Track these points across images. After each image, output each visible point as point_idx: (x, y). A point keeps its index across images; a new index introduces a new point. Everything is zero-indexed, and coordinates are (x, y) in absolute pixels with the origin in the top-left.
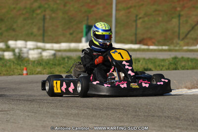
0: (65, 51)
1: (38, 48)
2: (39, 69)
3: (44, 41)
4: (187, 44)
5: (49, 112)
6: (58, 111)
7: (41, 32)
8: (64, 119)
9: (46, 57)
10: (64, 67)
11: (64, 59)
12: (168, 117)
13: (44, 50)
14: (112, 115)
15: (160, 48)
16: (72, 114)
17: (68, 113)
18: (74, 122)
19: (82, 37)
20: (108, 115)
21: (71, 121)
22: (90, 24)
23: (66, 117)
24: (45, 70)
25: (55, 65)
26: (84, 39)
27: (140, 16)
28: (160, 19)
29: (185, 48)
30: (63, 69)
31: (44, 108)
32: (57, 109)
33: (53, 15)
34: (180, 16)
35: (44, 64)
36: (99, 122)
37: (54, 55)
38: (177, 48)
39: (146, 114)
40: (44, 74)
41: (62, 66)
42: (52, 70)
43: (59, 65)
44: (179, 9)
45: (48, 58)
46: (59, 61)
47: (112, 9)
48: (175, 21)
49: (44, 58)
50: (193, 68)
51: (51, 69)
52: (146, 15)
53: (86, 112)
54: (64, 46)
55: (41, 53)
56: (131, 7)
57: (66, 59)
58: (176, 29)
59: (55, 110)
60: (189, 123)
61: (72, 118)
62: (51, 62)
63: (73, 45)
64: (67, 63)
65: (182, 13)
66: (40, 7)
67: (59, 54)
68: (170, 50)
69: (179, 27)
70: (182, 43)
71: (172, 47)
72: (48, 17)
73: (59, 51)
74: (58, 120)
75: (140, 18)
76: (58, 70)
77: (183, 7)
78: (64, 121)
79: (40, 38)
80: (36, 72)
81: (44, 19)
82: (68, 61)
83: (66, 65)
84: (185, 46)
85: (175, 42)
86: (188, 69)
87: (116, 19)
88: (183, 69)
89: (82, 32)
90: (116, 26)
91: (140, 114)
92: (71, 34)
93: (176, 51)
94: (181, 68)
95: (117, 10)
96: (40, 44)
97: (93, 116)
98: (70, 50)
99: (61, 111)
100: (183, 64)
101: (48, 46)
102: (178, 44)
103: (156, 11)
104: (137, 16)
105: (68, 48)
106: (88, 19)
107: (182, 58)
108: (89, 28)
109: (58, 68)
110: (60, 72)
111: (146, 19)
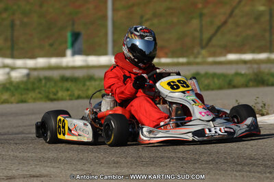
0: (43, 69)
1: (5, 66)
2: (6, 96)
3: (13, 57)
4: (214, 54)
5: (16, 157)
6: (30, 155)
7: (9, 44)
9: (16, 78)
10: (40, 93)
11: (40, 80)
12: (183, 158)
13: (13, 68)
14: (105, 157)
15: (175, 60)
16: (48, 158)
18: (52, 169)
19: (66, 48)
21: (48, 169)
22: (77, 30)
23: (40, 163)
24: (13, 98)
25: (27, 89)
26: (69, 52)
27: (147, 16)
28: (175, 20)
29: (210, 59)
30: (39, 96)
31: (10, 150)
32: (29, 153)
33: (25, 20)
34: (201, 15)
35: (12, 88)
36: (86, 169)
37: (28, 75)
38: (199, 60)
40: (12, 103)
41: (37, 91)
42: (23, 97)
43: (34, 90)
44: (200, 6)
45: (17, 80)
46: (33, 83)
47: (106, 8)
48: (195, 22)
49: (13, 80)
50: (220, 88)
51: (22, 95)
52: (155, 15)
54: (41, 62)
55: (8, 74)
56: (133, 5)
57: (43, 82)
58: (197, 34)
59: (25, 154)
60: (211, 166)
61: (49, 164)
62: (22, 86)
63: (54, 61)
64: (45, 86)
65: (205, 11)
66: (6, 10)
67: (35, 74)
68: (188, 64)
69: (201, 32)
70: (204, 52)
71: (192, 59)
72: (18, 22)
73: (35, 69)
74: (29, 167)
75: (147, 20)
76: (32, 97)
77: (206, 3)
78: (38, 168)
79: (8, 52)
80: (2, 100)
81: (12, 25)
82: (46, 83)
83: (44, 89)
84: (210, 56)
85: (196, 51)
86: (213, 89)
87: (114, 23)
88: (207, 90)
89: (66, 42)
90: (114, 33)
91: (144, 155)
92: (51, 45)
93: (198, 64)
94: (204, 88)
95: (114, 10)
96: (8, 61)
97: (78, 161)
98: (50, 68)
99: (33, 154)
100: (206, 82)
101: (19, 62)
102: (199, 53)
103: (168, 9)
104: (142, 17)
105: (46, 65)
106: (73, 24)
107: (206, 74)
108: (76, 36)
109: (32, 94)
110: (35, 100)
111: (155, 21)
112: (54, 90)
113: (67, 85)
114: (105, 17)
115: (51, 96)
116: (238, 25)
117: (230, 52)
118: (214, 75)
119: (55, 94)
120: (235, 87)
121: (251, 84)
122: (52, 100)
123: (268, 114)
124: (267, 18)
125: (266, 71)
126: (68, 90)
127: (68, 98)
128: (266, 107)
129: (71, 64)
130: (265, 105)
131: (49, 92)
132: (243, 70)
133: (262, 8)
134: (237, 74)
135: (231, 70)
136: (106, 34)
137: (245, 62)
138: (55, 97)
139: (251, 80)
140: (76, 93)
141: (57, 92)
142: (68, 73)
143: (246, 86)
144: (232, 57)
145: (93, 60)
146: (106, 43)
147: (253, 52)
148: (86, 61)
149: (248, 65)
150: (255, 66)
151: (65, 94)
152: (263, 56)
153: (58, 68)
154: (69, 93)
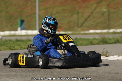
0: (8, 36)
6: (4, 73)
8: (8, 78)
10: (7, 46)
11: (7, 41)
17: (10, 75)
18: (14, 80)
19: (18, 27)
20: (35, 75)
21: (12, 80)
22: (23, 19)
25: (1, 45)
26: (19, 29)
27: (54, 13)
28: (66, 15)
29: (82, 32)
30: (7, 48)
34: (78, 13)
36: (29, 80)
37: (1, 39)
38: (77, 32)
39: (58, 74)
41: (6, 45)
43: (4, 45)
44: (77, 8)
46: (4, 42)
47: (35, 9)
48: (75, 16)
50: (87, 45)
52: (57, 13)
53: (21, 74)
54: (7, 33)
56: (47, 8)
57: (8, 41)
58: (76, 21)
59: (2, 73)
61: (13, 78)
63: (13, 33)
64: (9, 44)
65: (80, 11)
67: (4, 38)
69: (78, 20)
70: (79, 29)
71: (74, 32)
73: (4, 36)
74: (4, 79)
77: (80, 7)
82: (9, 42)
84: (82, 31)
85: (75, 29)
86: (84, 45)
87: (39, 16)
88: (81, 45)
89: (18, 24)
90: (39, 20)
91: (54, 74)
92: (11, 26)
93: (76, 34)
95: (39, 10)
97: (25, 76)
98: (11, 36)
99: (5, 73)
100: (81, 42)
102: (77, 30)
103: (63, 10)
104: (51, 13)
105: (9, 34)
106: (21, 16)
107: (80, 39)
108: (22, 22)
109: (3, 47)
110: (5, 49)
111: (57, 15)
112: (13, 45)
113: (19, 43)
114: (35, 13)
115: (12, 48)
116: (94, 17)
117: (91, 29)
118: (84, 39)
119: (14, 47)
120: (93, 44)
121: (101, 43)
122: (12, 50)
123: (109, 56)
124: (107, 14)
125: (107, 37)
126: (19, 45)
127: (19, 49)
128: (108, 53)
129: (20, 34)
130: (107, 52)
131: (11, 46)
132: (97, 37)
133: (105, 10)
134: (94, 39)
135: (91, 37)
136: (35, 21)
137: (98, 34)
138: (14, 48)
139: (100, 41)
140: (23, 46)
141: (15, 46)
142: (19, 38)
143: (98, 44)
144: (92, 31)
145: (30, 32)
146: (36, 25)
147: (101, 29)
148: (27, 33)
149: (99, 35)
150: (102, 35)
151: (18, 47)
152: (105, 31)
153: (14, 36)
154: (20, 46)
